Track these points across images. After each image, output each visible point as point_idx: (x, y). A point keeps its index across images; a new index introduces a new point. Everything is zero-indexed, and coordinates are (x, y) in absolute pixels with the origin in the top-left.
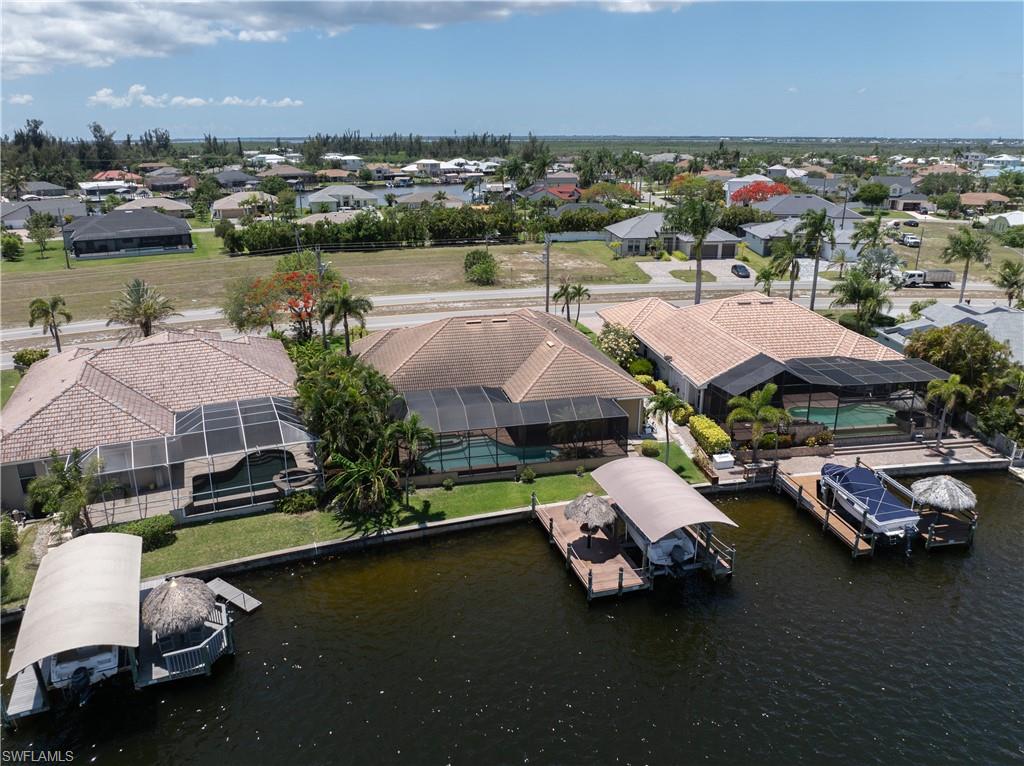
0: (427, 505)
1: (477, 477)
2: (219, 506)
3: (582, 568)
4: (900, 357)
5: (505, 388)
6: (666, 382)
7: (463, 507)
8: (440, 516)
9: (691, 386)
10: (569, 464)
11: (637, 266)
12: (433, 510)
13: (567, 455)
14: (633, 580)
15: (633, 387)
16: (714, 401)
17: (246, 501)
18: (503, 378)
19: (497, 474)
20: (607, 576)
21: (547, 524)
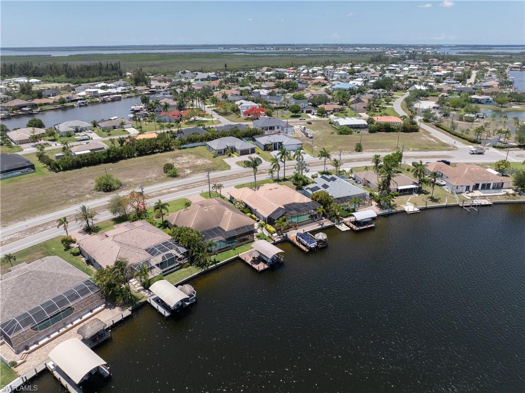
0: (215, 260)
1: (223, 250)
2: (170, 269)
3: (256, 266)
4: (310, 200)
5: (220, 226)
6: (255, 215)
7: (223, 258)
8: (219, 262)
9: (264, 217)
10: (242, 243)
11: (223, 161)
12: (216, 261)
13: (241, 241)
14: (266, 267)
15: (246, 220)
16: (270, 221)
17: (174, 267)
18: (219, 224)
19: (226, 249)
20: (261, 267)
21: (244, 259)
